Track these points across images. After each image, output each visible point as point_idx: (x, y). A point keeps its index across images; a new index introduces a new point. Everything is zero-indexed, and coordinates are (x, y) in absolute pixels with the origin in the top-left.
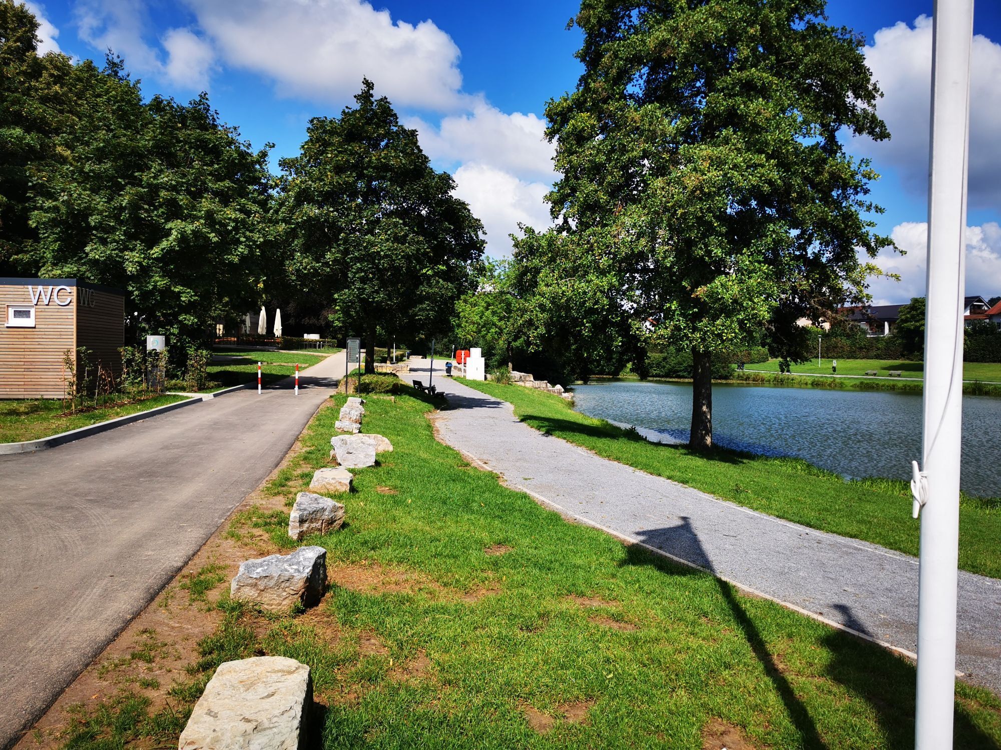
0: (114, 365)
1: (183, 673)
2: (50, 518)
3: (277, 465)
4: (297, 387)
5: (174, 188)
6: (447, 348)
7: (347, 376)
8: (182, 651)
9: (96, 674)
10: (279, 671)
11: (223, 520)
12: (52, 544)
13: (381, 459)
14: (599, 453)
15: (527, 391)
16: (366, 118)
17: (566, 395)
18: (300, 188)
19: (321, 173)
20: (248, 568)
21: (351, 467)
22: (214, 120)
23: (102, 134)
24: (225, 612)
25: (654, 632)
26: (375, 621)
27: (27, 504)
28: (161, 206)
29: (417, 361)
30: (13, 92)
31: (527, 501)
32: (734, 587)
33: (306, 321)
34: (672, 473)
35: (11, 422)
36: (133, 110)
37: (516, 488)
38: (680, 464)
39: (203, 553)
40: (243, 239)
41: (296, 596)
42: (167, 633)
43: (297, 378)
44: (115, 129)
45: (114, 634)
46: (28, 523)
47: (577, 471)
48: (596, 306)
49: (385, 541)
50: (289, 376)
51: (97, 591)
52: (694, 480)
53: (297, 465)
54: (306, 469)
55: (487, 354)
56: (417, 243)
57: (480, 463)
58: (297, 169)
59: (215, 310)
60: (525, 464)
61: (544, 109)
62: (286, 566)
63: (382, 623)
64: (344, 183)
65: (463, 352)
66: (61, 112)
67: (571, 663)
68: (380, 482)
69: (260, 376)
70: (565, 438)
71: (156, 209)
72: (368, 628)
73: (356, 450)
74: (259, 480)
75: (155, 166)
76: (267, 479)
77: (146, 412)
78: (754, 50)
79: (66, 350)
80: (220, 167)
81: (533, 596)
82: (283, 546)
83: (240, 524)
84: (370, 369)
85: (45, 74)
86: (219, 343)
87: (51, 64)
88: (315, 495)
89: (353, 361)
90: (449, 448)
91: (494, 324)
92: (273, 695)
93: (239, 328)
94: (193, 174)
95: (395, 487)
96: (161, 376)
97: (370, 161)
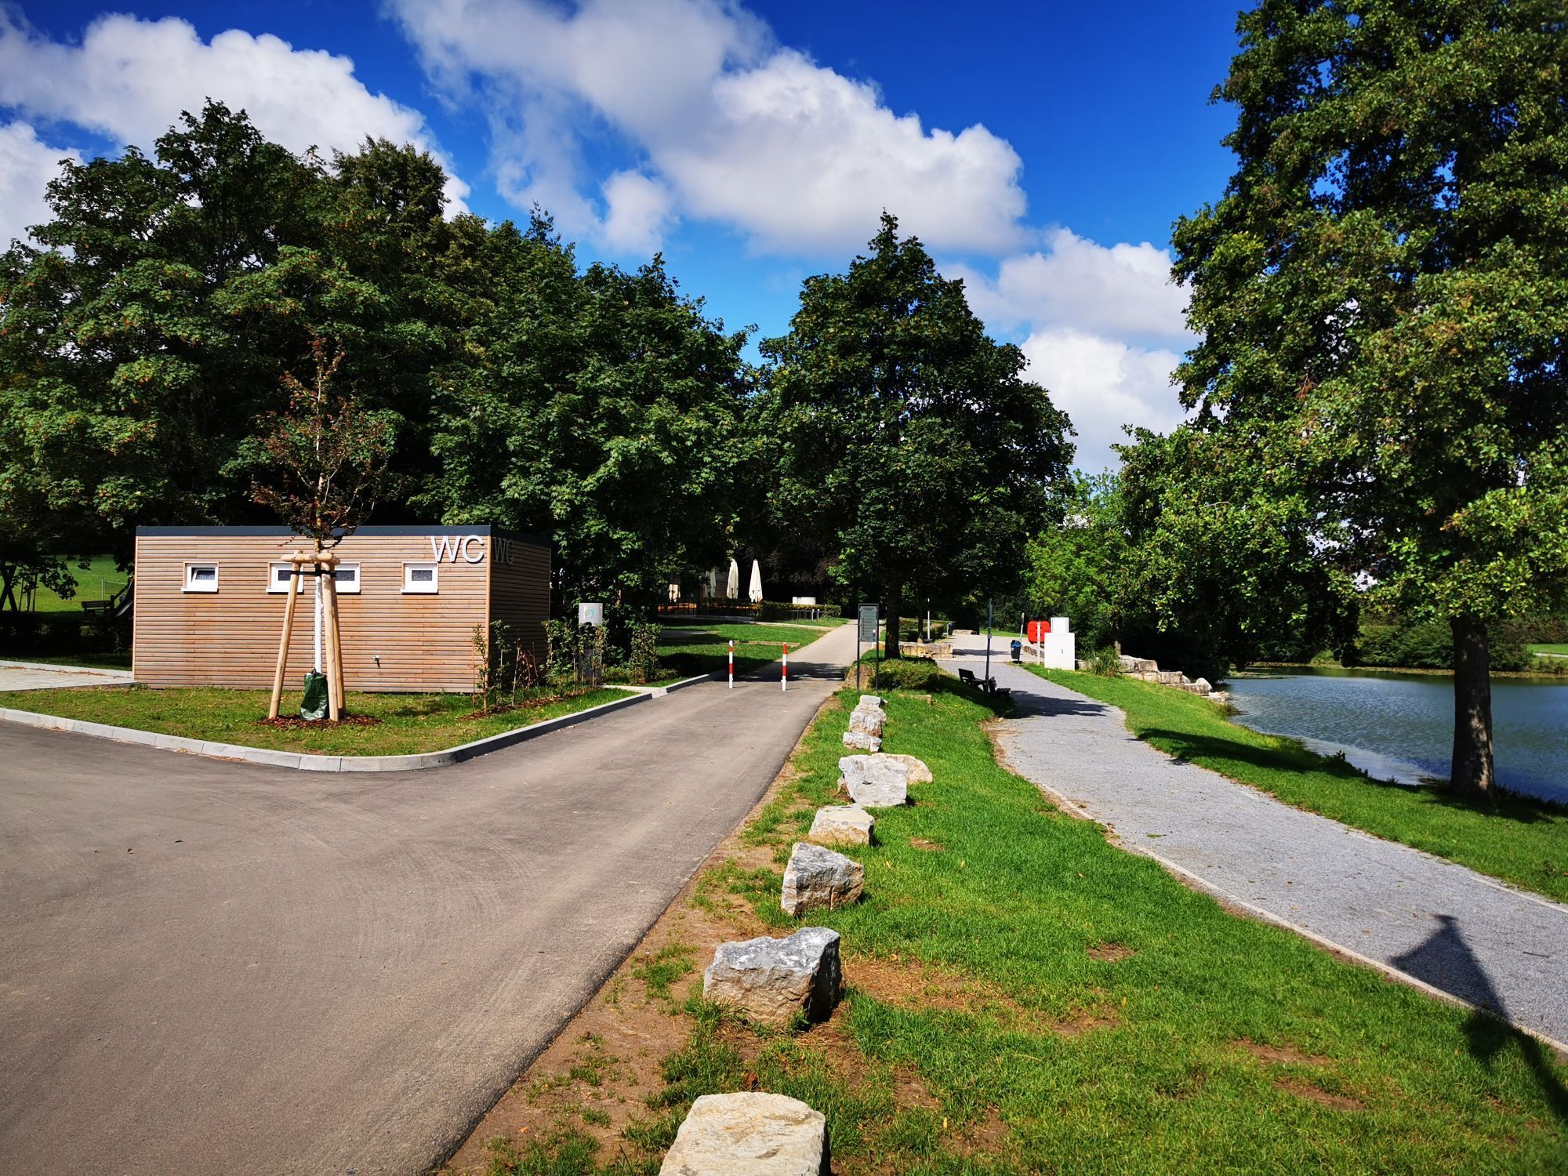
0: (536, 645)
1: (642, 1106)
2: (459, 863)
3: (759, 799)
4: (784, 677)
5: (617, 393)
6: (1012, 617)
7: (858, 662)
8: (639, 1072)
9: (524, 1097)
10: (781, 1118)
11: (687, 879)
12: (463, 902)
13: (915, 795)
14: (1281, 797)
15: (1147, 688)
16: (886, 271)
17: (1216, 695)
18: (789, 381)
19: (819, 357)
20: (727, 953)
21: (870, 806)
22: (671, 292)
23: (525, 323)
24: (696, 1018)
25: (1397, 1116)
26: (918, 1054)
27: (430, 842)
28: (600, 420)
29: (963, 639)
30: (413, 273)
31: (1156, 873)
32: (1548, 1046)
33: (796, 577)
34: (1419, 837)
35: (407, 725)
36: (566, 286)
37: (1136, 850)
38: (1433, 822)
39: (662, 927)
40: (707, 459)
41: (796, 1003)
42: (618, 1043)
43: (784, 664)
44: (541, 315)
45: (547, 1038)
46: (432, 869)
47: (1242, 826)
48: (1265, 551)
49: (927, 926)
50: (771, 661)
51: (523, 973)
52: (1462, 851)
53: (788, 800)
54: (802, 805)
55: (1079, 627)
56: (963, 455)
57: (1072, 806)
58: (785, 353)
59: (668, 564)
60: (1149, 811)
61: (1169, 234)
62: (782, 955)
63: (929, 1057)
64: (852, 369)
65: (1039, 625)
66: (473, 295)
67: (1249, 1156)
68: (915, 830)
69: (731, 661)
70: (1217, 770)
71: (595, 423)
72: (906, 1063)
73: (877, 779)
74: (734, 821)
75: (593, 362)
76: (746, 819)
77: (577, 714)
78: (1548, 107)
79: (476, 625)
80: (680, 359)
81: (1176, 1036)
82: (773, 923)
83: (709, 885)
84: (892, 652)
85: (453, 245)
86: (673, 611)
87: (461, 230)
88: (819, 847)
89: (868, 639)
90: (1020, 779)
91: (1090, 579)
92: (774, 1154)
93: (700, 590)
94: (642, 370)
95: (939, 840)
96: (597, 661)
97: (893, 334)
